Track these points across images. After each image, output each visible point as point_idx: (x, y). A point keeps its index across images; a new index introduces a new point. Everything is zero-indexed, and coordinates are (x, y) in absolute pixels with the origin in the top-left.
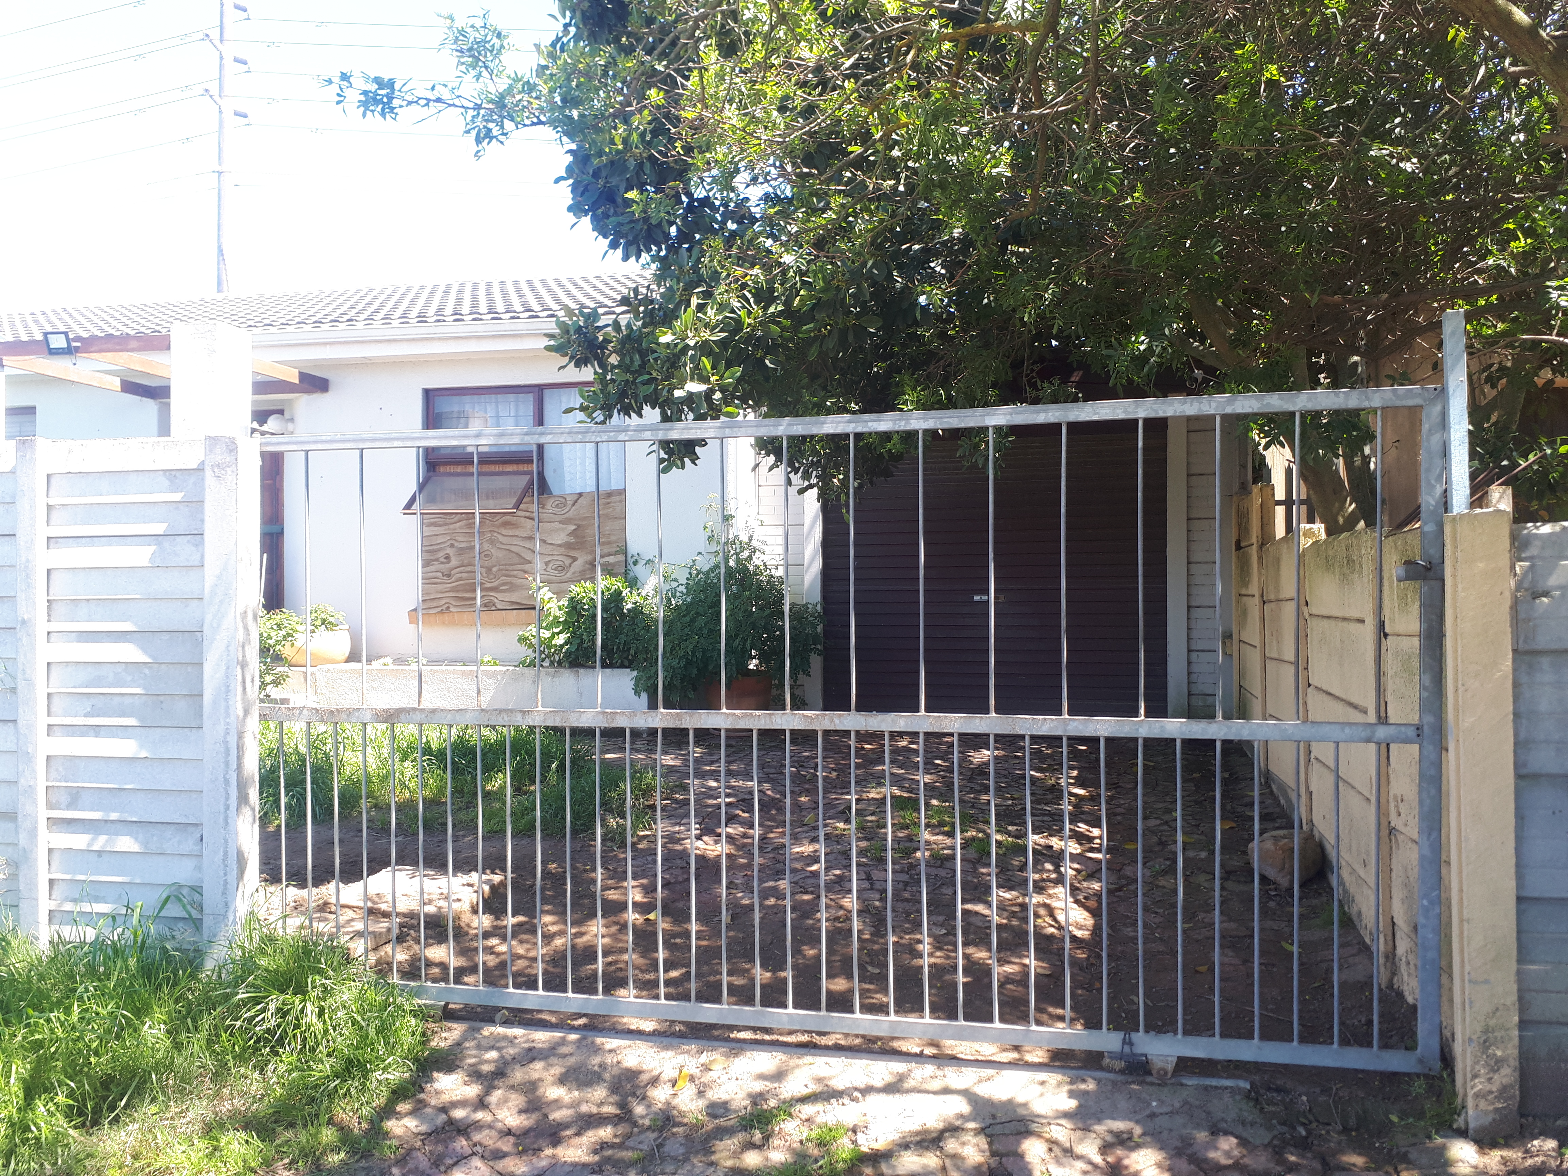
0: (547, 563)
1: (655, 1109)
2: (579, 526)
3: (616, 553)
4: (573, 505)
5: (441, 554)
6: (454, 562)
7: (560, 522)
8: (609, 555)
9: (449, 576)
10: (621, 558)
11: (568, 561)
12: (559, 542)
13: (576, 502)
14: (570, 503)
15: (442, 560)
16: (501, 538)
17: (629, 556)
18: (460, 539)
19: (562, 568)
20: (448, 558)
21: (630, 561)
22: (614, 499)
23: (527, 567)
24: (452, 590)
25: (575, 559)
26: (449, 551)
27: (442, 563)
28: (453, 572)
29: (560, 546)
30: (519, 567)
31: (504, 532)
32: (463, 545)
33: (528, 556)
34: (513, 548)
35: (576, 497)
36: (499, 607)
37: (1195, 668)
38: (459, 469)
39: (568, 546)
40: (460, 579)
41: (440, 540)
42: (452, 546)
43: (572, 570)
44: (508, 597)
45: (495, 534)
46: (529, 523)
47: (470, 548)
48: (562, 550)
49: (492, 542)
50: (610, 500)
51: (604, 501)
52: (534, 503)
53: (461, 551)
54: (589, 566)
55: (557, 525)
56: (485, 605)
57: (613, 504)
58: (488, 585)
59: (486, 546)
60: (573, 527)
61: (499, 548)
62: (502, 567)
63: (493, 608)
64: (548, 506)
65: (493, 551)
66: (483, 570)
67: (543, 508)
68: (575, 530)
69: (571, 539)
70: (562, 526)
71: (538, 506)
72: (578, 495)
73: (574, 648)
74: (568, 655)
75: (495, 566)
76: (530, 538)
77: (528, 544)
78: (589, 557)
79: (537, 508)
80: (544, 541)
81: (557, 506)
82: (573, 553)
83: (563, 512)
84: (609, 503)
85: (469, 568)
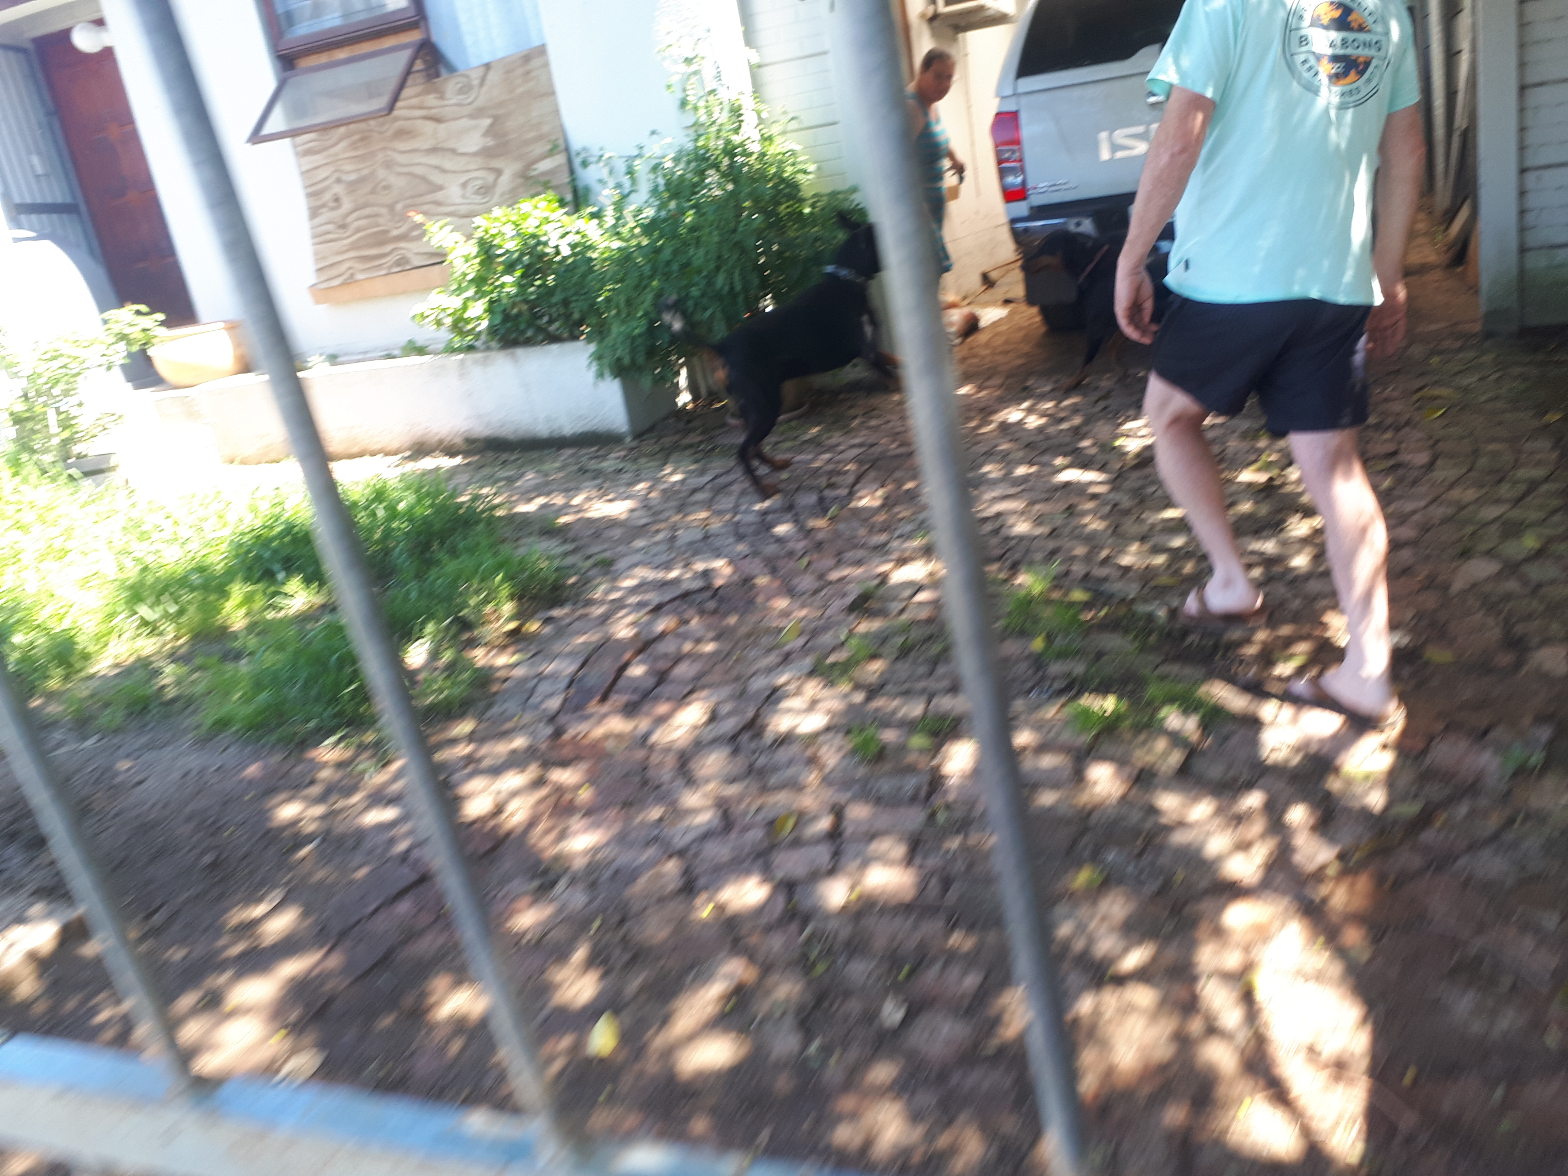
0: (464, 185)
2: (496, 119)
3: (551, 153)
4: (482, 84)
5: (327, 197)
6: (347, 205)
7: (470, 117)
8: (543, 157)
9: (343, 227)
10: (559, 159)
11: (491, 178)
12: (474, 149)
13: (483, 80)
14: (476, 82)
15: (332, 204)
16: (397, 158)
17: (573, 154)
18: (348, 168)
20: (337, 200)
21: (577, 161)
22: (536, 63)
23: (438, 196)
24: (354, 247)
25: (499, 172)
26: (338, 189)
27: (333, 209)
28: (349, 220)
29: (475, 154)
30: (429, 198)
31: (401, 146)
32: (353, 177)
33: (437, 178)
34: (419, 170)
35: (482, 71)
36: (416, 263)
37: (1532, 201)
38: (323, 58)
39: (486, 153)
40: (358, 230)
41: (323, 174)
42: (339, 181)
43: (497, 191)
44: (419, 247)
45: (389, 153)
46: (429, 126)
47: (362, 180)
48: (479, 161)
49: (388, 165)
50: (528, 68)
51: (520, 71)
52: (428, 92)
53: (353, 187)
54: (520, 181)
55: (465, 123)
56: (398, 263)
57: (534, 74)
58: (395, 233)
59: (381, 173)
60: (487, 122)
61: (400, 174)
62: (408, 202)
63: (408, 267)
64: (448, 95)
65: (393, 180)
66: (384, 211)
67: (442, 97)
68: (492, 126)
69: (489, 142)
70: (473, 122)
71: (431, 96)
72: (487, 66)
73: (498, 319)
74: (492, 331)
75: (397, 202)
76: (434, 150)
77: (433, 160)
78: (517, 166)
79: (431, 100)
80: (453, 151)
81: (461, 91)
82: (496, 163)
83: (469, 100)
84: (528, 72)
85: (368, 211)
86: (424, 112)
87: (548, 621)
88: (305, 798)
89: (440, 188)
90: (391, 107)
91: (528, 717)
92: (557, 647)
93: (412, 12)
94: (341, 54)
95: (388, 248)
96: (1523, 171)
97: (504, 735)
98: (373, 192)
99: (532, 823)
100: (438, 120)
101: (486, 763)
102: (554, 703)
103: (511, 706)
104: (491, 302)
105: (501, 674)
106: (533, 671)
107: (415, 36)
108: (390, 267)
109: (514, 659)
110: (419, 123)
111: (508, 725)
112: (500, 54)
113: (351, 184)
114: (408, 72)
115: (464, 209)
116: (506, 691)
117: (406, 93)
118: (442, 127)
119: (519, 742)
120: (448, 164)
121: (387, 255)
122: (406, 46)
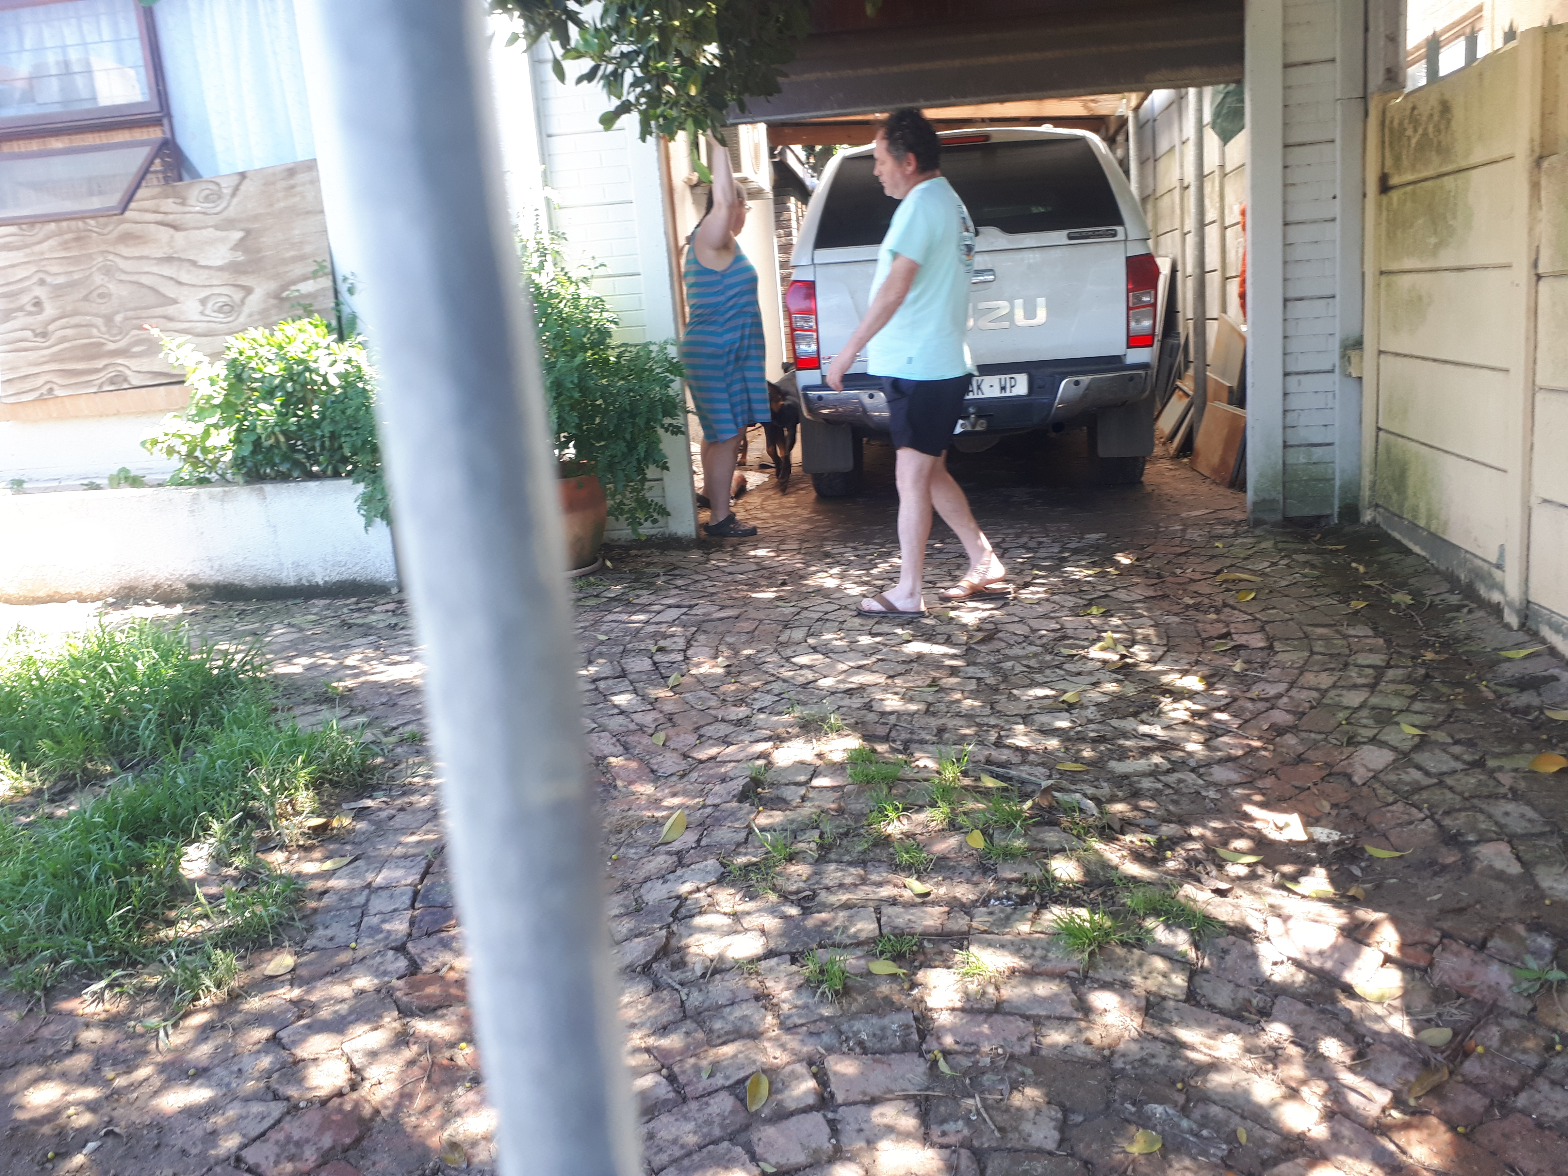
0: (203, 302)
2: (248, 232)
3: (314, 275)
4: (234, 194)
5: (25, 299)
6: (50, 311)
7: (217, 227)
8: (305, 278)
9: (44, 335)
10: (325, 283)
11: (238, 296)
12: (219, 263)
13: (236, 189)
14: (227, 191)
15: (30, 308)
16: (122, 264)
17: (339, 279)
18: (54, 269)
19: (230, 308)
20: (38, 304)
21: (343, 288)
22: (301, 178)
23: (171, 310)
24: (55, 358)
25: (249, 291)
26: (40, 292)
27: (30, 314)
28: (51, 328)
29: (220, 269)
30: (159, 311)
32: (61, 280)
33: (170, 291)
34: (145, 280)
35: (235, 180)
36: (136, 383)
37: (1294, 402)
38: (34, 145)
39: (234, 268)
40: (63, 340)
41: (21, 273)
42: (42, 282)
43: (246, 310)
44: (145, 364)
45: (111, 257)
46: (165, 233)
47: (72, 285)
48: (226, 276)
49: (108, 271)
50: (292, 182)
51: (284, 184)
52: (167, 197)
53: (58, 291)
54: (274, 302)
55: (210, 233)
56: (112, 382)
57: (298, 189)
58: (111, 346)
59: (99, 279)
60: (238, 235)
61: (121, 281)
62: (130, 314)
63: (126, 386)
64: (192, 201)
65: (112, 287)
66: (99, 321)
67: (183, 204)
68: (242, 239)
69: (240, 257)
70: (219, 234)
71: (170, 200)
72: (243, 175)
73: (246, 450)
74: (239, 463)
75: (118, 312)
76: (169, 259)
77: (167, 270)
78: (272, 286)
79: (169, 204)
80: (194, 263)
81: (207, 199)
82: (244, 281)
83: (218, 209)
84: (293, 187)
85: (77, 320)
86: (159, 217)
87: (360, 814)
88: (64, 1076)
89: (175, 302)
90: (125, 207)
91: (367, 946)
92: (383, 849)
93: (156, 108)
94: (57, 144)
95: (100, 364)
96: (1286, 374)
97: (339, 972)
98: (86, 298)
99: (405, 1096)
100: (176, 228)
101: (325, 1013)
102: (399, 926)
103: (340, 931)
104: (239, 431)
105: (317, 885)
106: (358, 883)
107: (155, 134)
108: (101, 386)
109: (328, 865)
110: (153, 227)
111: (344, 957)
112: (257, 166)
113: (58, 287)
114: (145, 172)
115: (201, 327)
116: (327, 909)
117: (141, 193)
118: (179, 236)
119: (364, 982)
120: (184, 277)
121: (97, 371)
122: (142, 144)
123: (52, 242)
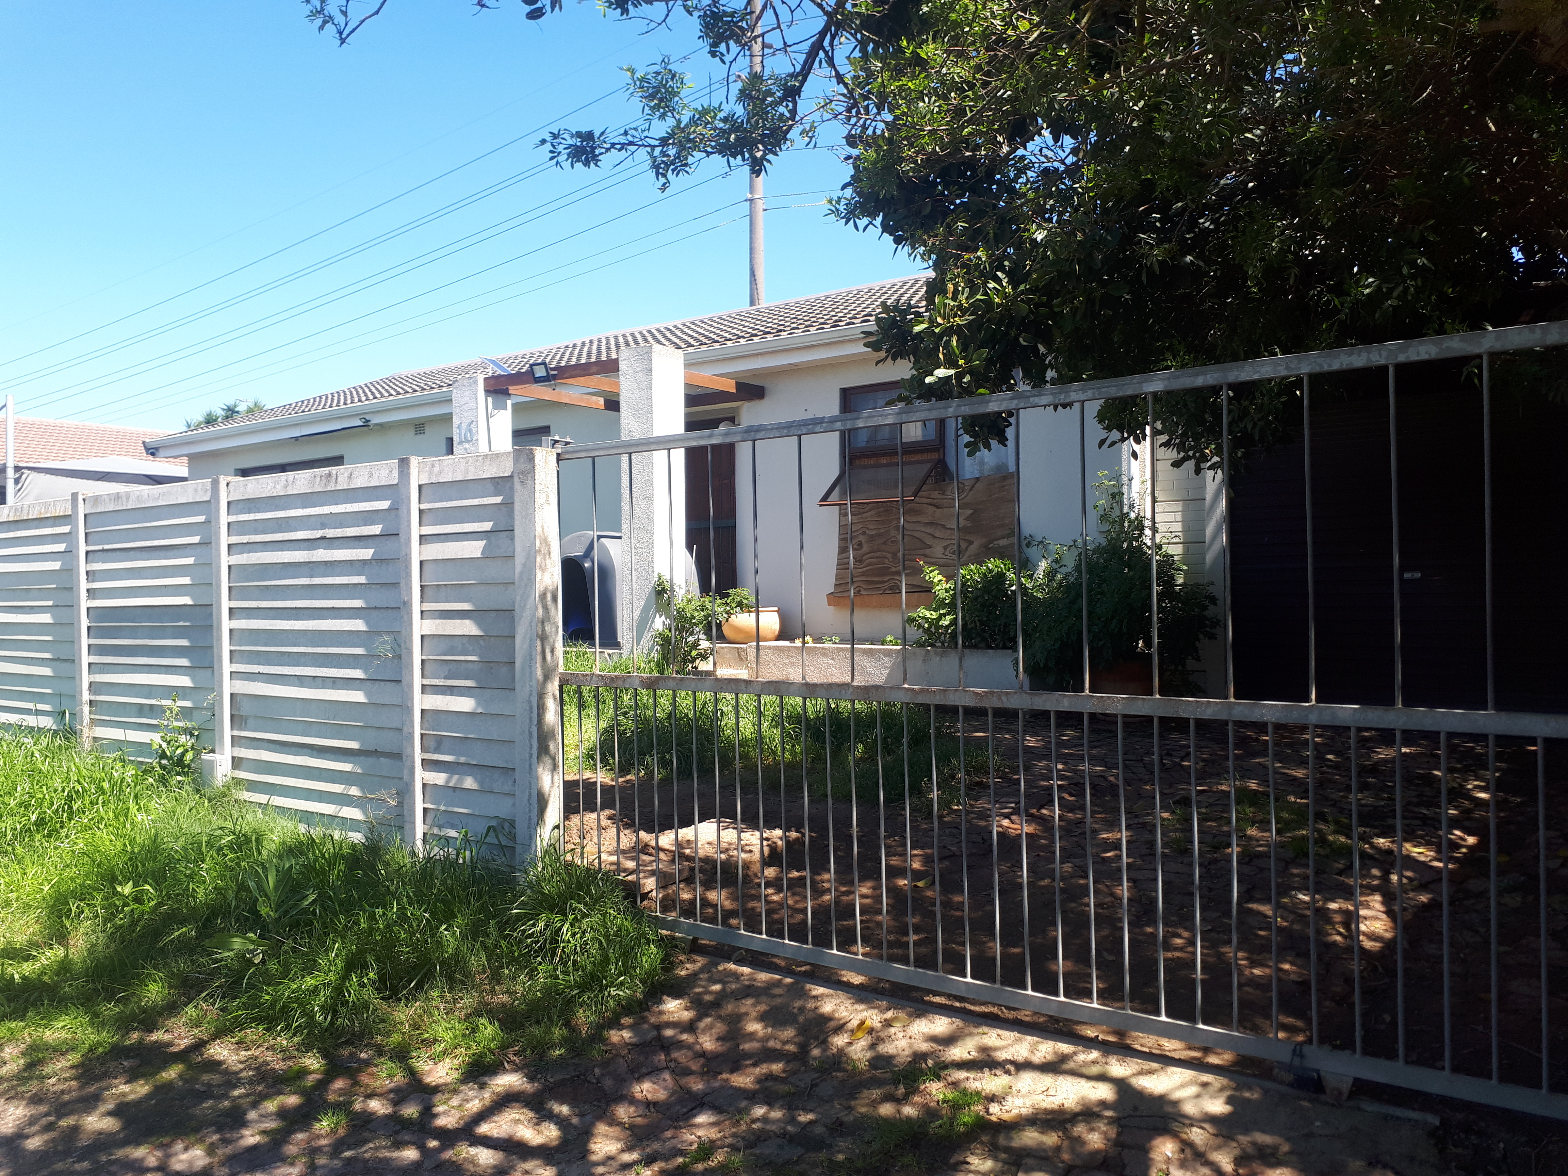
0: (945, 548)
1: (829, 1053)
2: (975, 511)
3: (1008, 536)
4: (970, 490)
6: (865, 548)
8: (1003, 538)
9: (861, 561)
10: (1015, 540)
11: (964, 545)
12: (957, 527)
13: (973, 486)
14: (967, 487)
15: (855, 546)
17: (1023, 538)
18: (872, 526)
19: (959, 552)
20: (860, 544)
21: (1024, 543)
22: (1008, 482)
23: (927, 551)
24: (864, 574)
25: (971, 543)
26: (862, 538)
27: (856, 550)
28: (865, 558)
29: (957, 530)
30: (921, 552)
32: (873, 532)
33: (929, 541)
34: (917, 534)
35: (973, 482)
39: (965, 530)
40: (870, 564)
41: (853, 528)
42: (864, 533)
43: (968, 554)
44: (911, 581)
46: (931, 509)
47: (879, 535)
48: (959, 534)
49: (898, 528)
50: (1005, 482)
51: (996, 485)
52: (936, 490)
53: (871, 538)
54: (984, 550)
56: (892, 589)
57: (1008, 487)
58: (894, 570)
59: (893, 532)
60: (970, 512)
62: (906, 552)
63: (897, 591)
64: (948, 492)
65: (899, 537)
66: (890, 556)
67: (943, 494)
68: (973, 514)
69: (969, 524)
71: (937, 492)
72: (977, 479)
75: (899, 551)
76: (931, 524)
77: (929, 530)
78: (984, 540)
79: (936, 494)
80: (944, 526)
82: (969, 537)
83: (961, 497)
84: (1005, 485)
85: (878, 554)
86: (930, 501)
89: (931, 547)
90: (916, 495)
93: (938, 442)
95: (885, 579)
98: (884, 543)
100: (937, 507)
107: (935, 456)
108: (884, 590)
110: (927, 506)
112: (985, 474)
113: (872, 536)
114: (927, 476)
115: (942, 561)
117: (924, 488)
118: (937, 511)
120: (937, 534)
121: (884, 582)
122: (928, 462)
123: (872, 512)
